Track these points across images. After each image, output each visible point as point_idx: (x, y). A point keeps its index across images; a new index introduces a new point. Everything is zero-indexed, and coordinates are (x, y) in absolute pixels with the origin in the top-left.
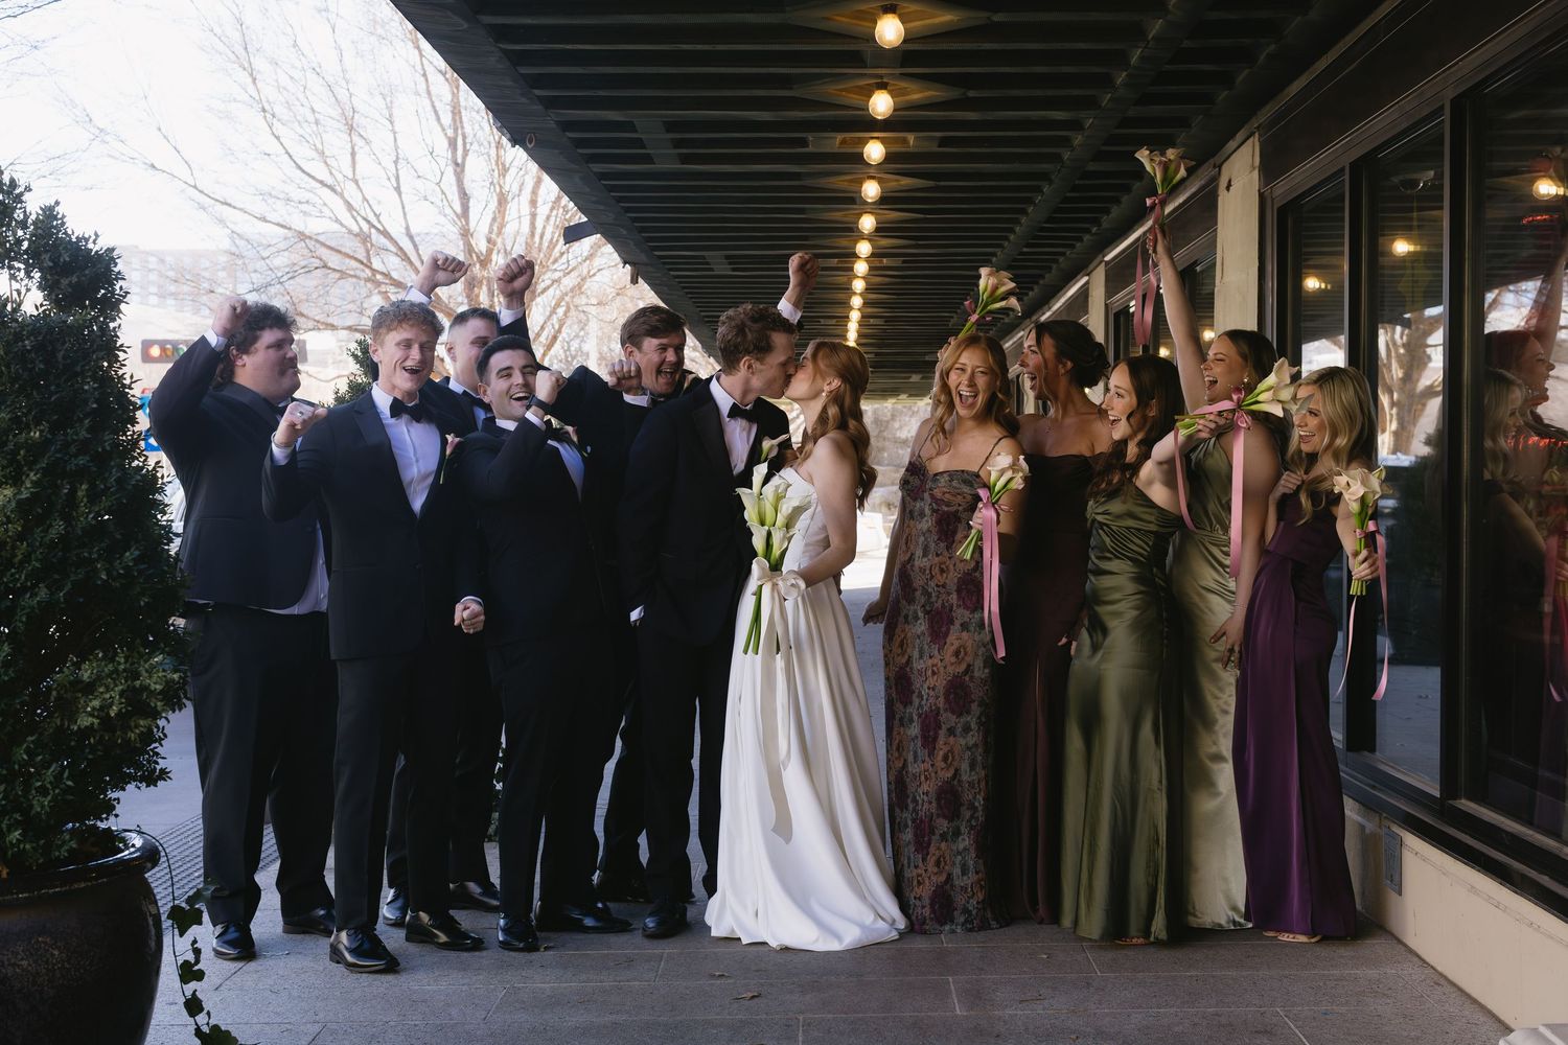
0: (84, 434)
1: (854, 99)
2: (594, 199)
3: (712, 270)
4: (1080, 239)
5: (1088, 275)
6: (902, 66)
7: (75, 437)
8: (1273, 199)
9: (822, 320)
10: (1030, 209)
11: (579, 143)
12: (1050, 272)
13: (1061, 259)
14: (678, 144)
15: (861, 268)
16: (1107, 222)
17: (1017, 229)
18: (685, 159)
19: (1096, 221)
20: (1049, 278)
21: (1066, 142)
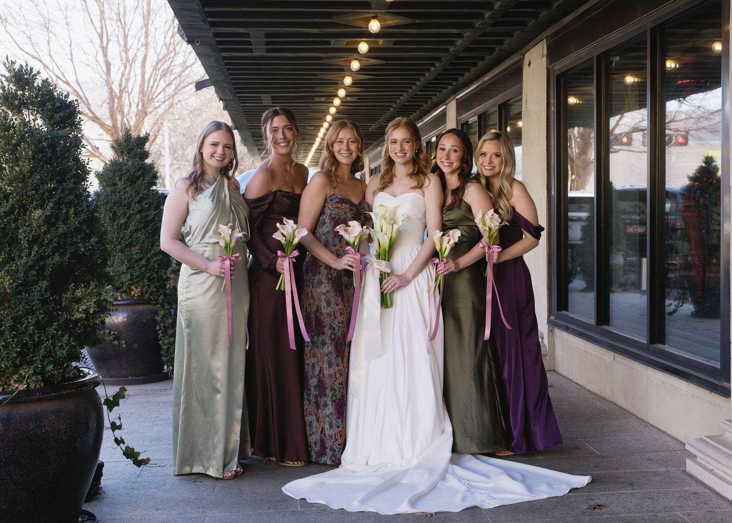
0: (71, 185)
1: (360, 24)
2: (217, 69)
3: (262, 103)
4: (446, 88)
5: (446, 105)
6: (388, 9)
7: (67, 187)
8: (554, 71)
9: (307, 127)
10: (427, 74)
11: (219, 43)
12: (426, 104)
13: (434, 98)
14: (268, 43)
15: (337, 102)
16: (461, 80)
17: (418, 83)
18: (268, 51)
19: (456, 80)
20: (425, 106)
21: (453, 43)
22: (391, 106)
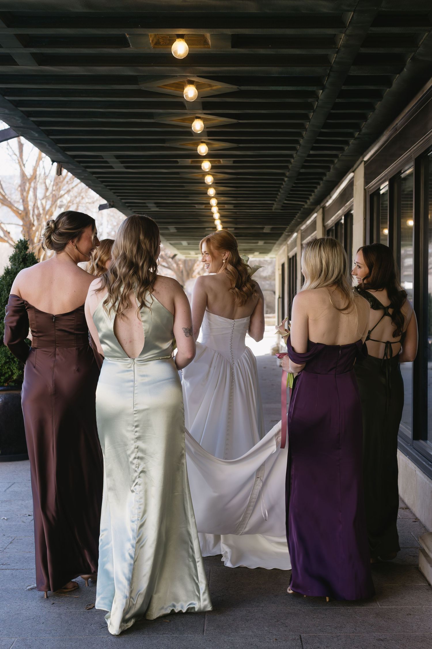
3: (111, 167)
5: (353, 172)
12: (329, 171)
13: (336, 161)
15: (206, 165)
17: (304, 133)
20: (329, 175)
22: (283, 174)
